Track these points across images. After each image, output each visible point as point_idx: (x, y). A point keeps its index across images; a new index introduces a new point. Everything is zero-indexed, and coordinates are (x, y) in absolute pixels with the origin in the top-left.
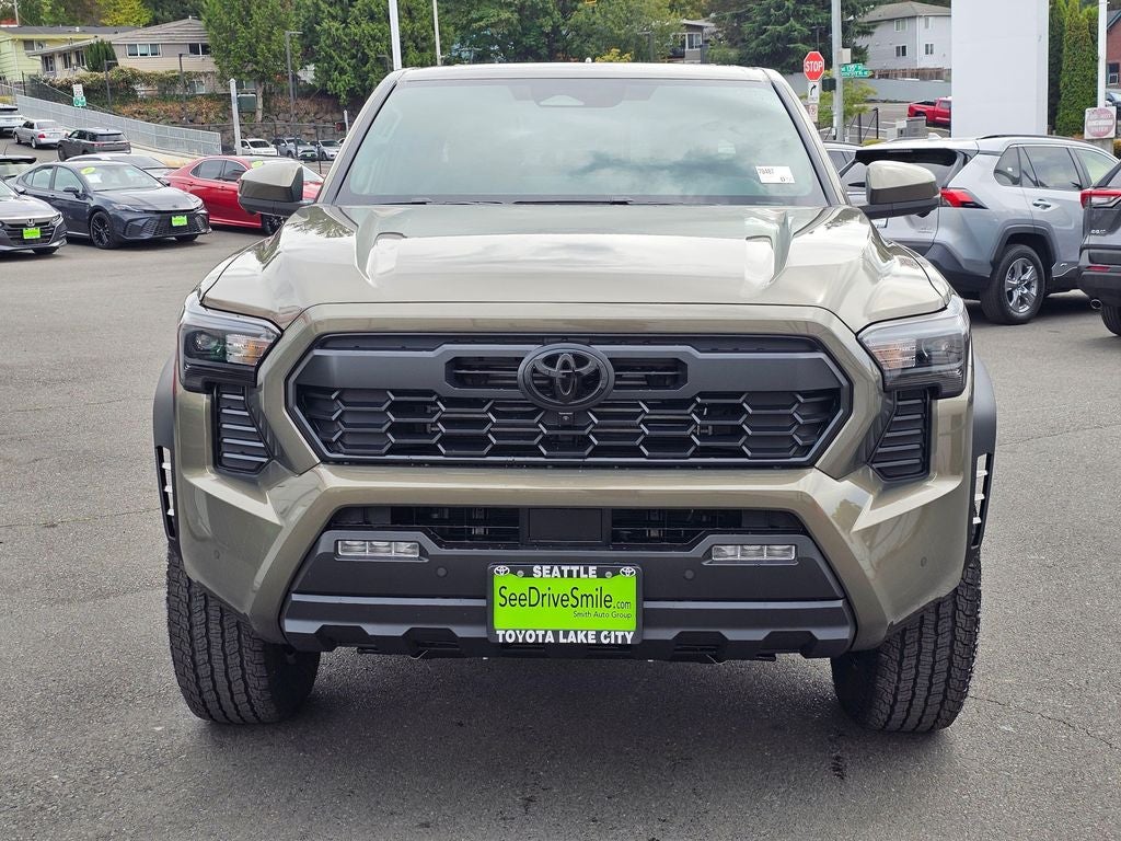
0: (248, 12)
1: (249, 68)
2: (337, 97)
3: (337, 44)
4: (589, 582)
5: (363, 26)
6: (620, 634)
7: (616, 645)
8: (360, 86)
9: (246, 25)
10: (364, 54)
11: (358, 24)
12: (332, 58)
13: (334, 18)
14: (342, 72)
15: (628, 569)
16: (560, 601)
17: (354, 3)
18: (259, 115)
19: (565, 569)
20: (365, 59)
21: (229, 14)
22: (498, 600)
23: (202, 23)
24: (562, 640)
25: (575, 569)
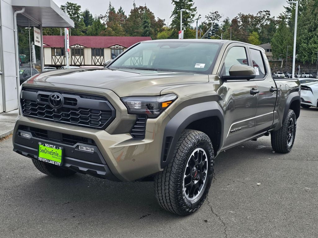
0: (282, 42)
1: (281, 55)
2: (303, 62)
3: (304, 49)
4: (54, 150)
5: (312, 45)
6: (58, 163)
7: (57, 165)
8: (309, 60)
9: (281, 45)
10: (312, 52)
11: (311, 44)
12: (303, 53)
13: (305, 43)
14: (305, 56)
15: (60, 148)
16: (50, 153)
17: (311, 39)
18: (282, 66)
19: (50, 145)
20: (312, 53)
21: (277, 42)
22: (40, 151)
23: (270, 44)
24: (49, 162)
25: (52, 146)
